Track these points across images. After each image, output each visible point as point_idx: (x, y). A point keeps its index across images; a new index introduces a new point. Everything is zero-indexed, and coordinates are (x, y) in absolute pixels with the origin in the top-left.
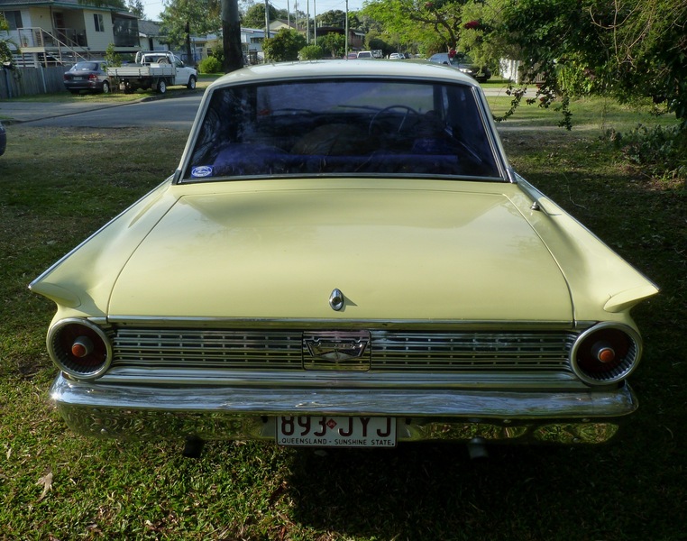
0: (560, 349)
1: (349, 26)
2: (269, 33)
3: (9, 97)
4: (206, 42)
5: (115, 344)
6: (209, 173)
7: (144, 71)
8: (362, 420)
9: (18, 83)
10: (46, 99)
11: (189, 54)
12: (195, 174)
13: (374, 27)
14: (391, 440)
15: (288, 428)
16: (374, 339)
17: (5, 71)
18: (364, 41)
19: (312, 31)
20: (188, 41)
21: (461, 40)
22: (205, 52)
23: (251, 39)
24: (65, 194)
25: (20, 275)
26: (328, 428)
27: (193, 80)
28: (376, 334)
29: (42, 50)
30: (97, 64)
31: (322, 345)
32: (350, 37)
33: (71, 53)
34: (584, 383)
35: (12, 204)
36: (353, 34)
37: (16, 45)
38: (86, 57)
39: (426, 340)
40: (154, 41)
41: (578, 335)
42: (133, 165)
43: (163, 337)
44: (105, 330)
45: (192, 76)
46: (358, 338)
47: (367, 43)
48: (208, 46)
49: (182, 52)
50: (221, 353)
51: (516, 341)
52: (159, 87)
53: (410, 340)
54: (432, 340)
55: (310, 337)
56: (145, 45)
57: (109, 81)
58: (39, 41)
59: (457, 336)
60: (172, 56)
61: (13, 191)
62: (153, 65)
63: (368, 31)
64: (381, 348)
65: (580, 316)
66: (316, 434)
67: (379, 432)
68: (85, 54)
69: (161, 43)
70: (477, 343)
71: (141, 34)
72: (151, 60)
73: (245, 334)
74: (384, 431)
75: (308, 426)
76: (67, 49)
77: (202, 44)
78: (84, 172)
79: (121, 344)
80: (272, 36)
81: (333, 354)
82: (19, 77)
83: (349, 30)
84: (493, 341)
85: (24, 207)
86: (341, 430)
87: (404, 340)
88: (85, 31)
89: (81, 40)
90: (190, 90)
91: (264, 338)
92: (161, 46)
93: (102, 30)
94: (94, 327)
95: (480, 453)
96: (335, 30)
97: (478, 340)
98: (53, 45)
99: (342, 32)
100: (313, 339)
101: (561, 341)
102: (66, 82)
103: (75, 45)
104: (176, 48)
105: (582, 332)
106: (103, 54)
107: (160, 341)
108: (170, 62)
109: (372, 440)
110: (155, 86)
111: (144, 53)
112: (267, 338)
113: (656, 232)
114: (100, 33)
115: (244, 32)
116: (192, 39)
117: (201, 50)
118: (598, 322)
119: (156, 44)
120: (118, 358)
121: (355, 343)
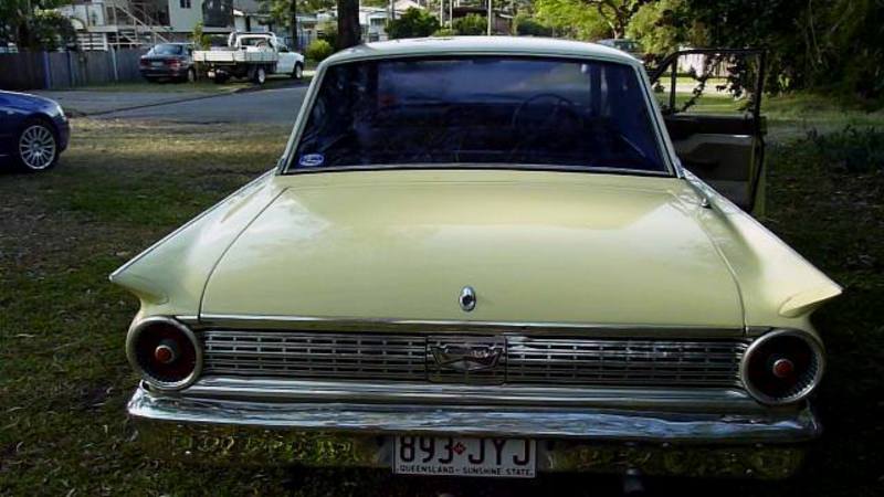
0: (729, 361)
1: (493, 7)
2: (393, 13)
3: (71, 86)
4: (316, 23)
5: (207, 348)
6: (320, 162)
7: (239, 57)
8: (495, 442)
9: (83, 70)
10: (117, 87)
11: (295, 37)
12: (304, 163)
13: (523, 8)
14: (530, 470)
15: (408, 453)
16: (511, 346)
17: (68, 55)
18: (511, 24)
19: (447, 12)
20: (294, 21)
21: (631, 24)
22: (314, 34)
23: (372, 20)
24: (140, 199)
25: (85, 290)
26: (455, 454)
27: (298, 68)
28: (513, 340)
29: (114, 28)
30: (181, 47)
31: (449, 352)
32: (494, 19)
33: (149, 34)
34: (757, 401)
35: (74, 209)
36: (497, 15)
37: (83, 22)
38: (167, 38)
39: (571, 348)
40: (252, 20)
41: (749, 343)
42: (223, 167)
43: (263, 340)
44: (195, 331)
45: (298, 63)
46: (491, 345)
47: (515, 27)
48: (318, 28)
49: (286, 35)
50: (331, 361)
51: (676, 350)
52: (257, 75)
53: (553, 347)
54: (579, 348)
55: (435, 343)
56: (240, 26)
57: (197, 67)
58: (111, 18)
59: (607, 344)
60: (274, 40)
61: (76, 194)
62: (250, 49)
63: (516, 12)
64: (518, 356)
65: (752, 321)
66: (441, 461)
67: (516, 459)
68: (166, 35)
69: (261, 23)
70: (630, 352)
71: (236, 12)
72: (247, 42)
73: (359, 339)
74: (522, 458)
75: (431, 451)
76: (144, 28)
77: (311, 25)
78: (163, 174)
79: (214, 348)
80: (398, 18)
81: (460, 363)
82: (86, 60)
83: (493, 11)
84: (650, 350)
85: (90, 213)
86: (470, 457)
87: (545, 347)
88: (167, 7)
89: (163, 18)
90: (293, 79)
91: (381, 343)
92: (261, 27)
93: (189, 6)
94: (183, 327)
95: (636, 486)
96: (475, 11)
97: (632, 349)
98: (128, 23)
99: (484, 13)
100: (438, 345)
101: (729, 350)
102: (143, 67)
103: (154, 24)
104: (279, 29)
105: (755, 340)
106: (189, 35)
107: (259, 346)
108: (271, 46)
109: (507, 469)
110: (251, 75)
111: (239, 34)
112: (385, 342)
113: (865, 252)
114: (186, 9)
115: (363, 11)
116: (299, 18)
117: (310, 32)
118: (772, 329)
119: (254, 24)
120: (209, 365)
121: (487, 350)
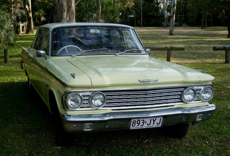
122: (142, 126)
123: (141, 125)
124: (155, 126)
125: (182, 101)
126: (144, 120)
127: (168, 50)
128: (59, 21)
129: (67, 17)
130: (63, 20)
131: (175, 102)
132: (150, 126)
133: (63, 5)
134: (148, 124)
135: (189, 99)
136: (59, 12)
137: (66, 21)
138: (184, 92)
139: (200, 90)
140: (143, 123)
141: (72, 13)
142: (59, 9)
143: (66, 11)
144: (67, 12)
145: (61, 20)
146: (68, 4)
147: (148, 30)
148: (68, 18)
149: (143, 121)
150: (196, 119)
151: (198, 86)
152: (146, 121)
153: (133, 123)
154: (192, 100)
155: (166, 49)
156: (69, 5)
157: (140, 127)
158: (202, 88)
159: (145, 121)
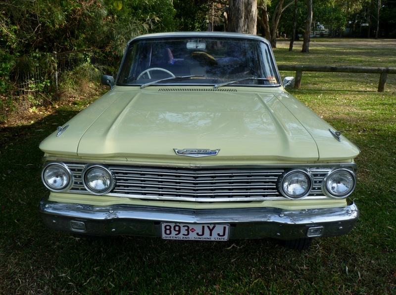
122: (186, 236)
123: (184, 235)
124: (214, 237)
125: (280, 195)
126: (188, 227)
127: (381, 74)
128: (234, 31)
129: (244, 25)
130: (239, 29)
131: (264, 196)
132: (203, 238)
133: (239, 9)
134: (198, 234)
135: (294, 192)
136: (234, 19)
137: (243, 30)
138: (283, 176)
139: (324, 175)
140: (188, 230)
141: (252, 19)
142: (235, 14)
143: (243, 18)
144: (245, 18)
145: (236, 29)
146: (246, 8)
147: (384, 43)
148: (246, 27)
149: (186, 228)
150: (308, 234)
151: (318, 168)
152: (193, 229)
153: (166, 229)
154: (303, 195)
155: (378, 71)
156: (248, 9)
157: (181, 237)
158: (330, 172)
159: (190, 229)
